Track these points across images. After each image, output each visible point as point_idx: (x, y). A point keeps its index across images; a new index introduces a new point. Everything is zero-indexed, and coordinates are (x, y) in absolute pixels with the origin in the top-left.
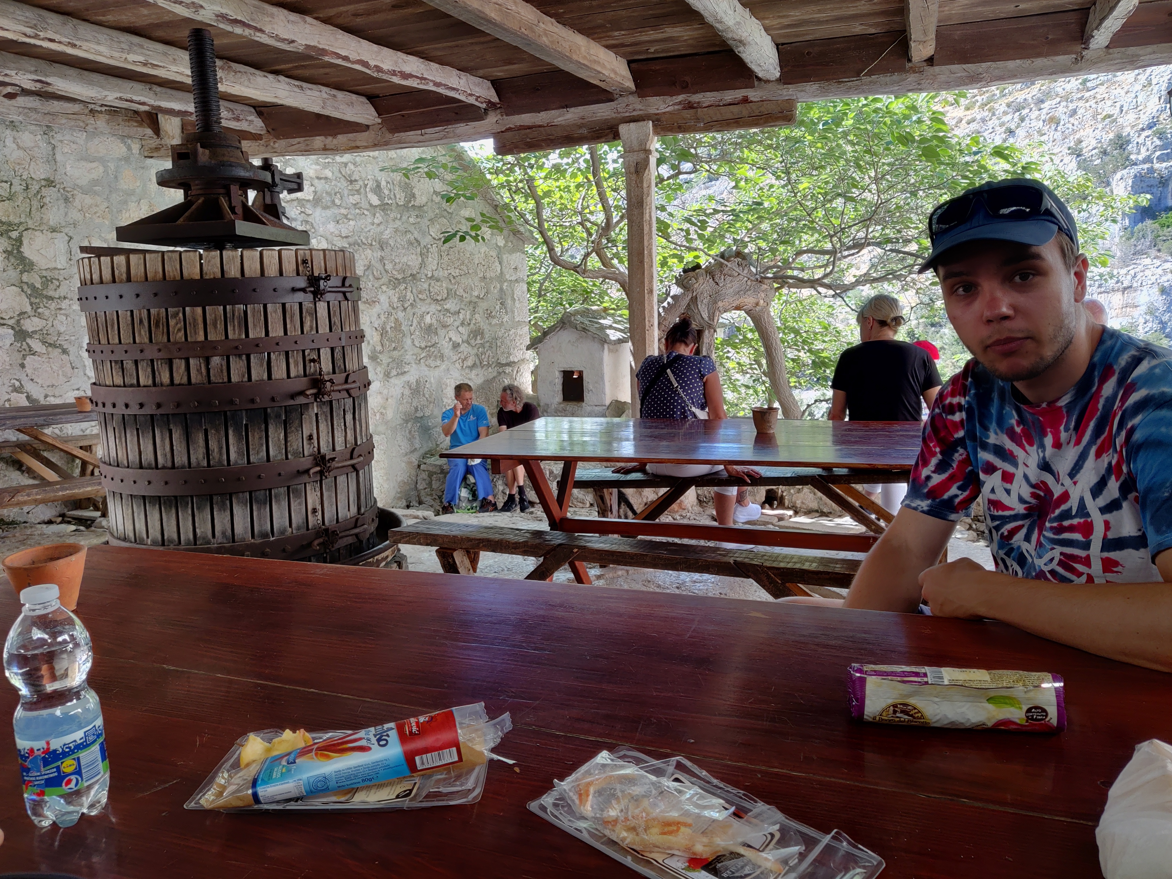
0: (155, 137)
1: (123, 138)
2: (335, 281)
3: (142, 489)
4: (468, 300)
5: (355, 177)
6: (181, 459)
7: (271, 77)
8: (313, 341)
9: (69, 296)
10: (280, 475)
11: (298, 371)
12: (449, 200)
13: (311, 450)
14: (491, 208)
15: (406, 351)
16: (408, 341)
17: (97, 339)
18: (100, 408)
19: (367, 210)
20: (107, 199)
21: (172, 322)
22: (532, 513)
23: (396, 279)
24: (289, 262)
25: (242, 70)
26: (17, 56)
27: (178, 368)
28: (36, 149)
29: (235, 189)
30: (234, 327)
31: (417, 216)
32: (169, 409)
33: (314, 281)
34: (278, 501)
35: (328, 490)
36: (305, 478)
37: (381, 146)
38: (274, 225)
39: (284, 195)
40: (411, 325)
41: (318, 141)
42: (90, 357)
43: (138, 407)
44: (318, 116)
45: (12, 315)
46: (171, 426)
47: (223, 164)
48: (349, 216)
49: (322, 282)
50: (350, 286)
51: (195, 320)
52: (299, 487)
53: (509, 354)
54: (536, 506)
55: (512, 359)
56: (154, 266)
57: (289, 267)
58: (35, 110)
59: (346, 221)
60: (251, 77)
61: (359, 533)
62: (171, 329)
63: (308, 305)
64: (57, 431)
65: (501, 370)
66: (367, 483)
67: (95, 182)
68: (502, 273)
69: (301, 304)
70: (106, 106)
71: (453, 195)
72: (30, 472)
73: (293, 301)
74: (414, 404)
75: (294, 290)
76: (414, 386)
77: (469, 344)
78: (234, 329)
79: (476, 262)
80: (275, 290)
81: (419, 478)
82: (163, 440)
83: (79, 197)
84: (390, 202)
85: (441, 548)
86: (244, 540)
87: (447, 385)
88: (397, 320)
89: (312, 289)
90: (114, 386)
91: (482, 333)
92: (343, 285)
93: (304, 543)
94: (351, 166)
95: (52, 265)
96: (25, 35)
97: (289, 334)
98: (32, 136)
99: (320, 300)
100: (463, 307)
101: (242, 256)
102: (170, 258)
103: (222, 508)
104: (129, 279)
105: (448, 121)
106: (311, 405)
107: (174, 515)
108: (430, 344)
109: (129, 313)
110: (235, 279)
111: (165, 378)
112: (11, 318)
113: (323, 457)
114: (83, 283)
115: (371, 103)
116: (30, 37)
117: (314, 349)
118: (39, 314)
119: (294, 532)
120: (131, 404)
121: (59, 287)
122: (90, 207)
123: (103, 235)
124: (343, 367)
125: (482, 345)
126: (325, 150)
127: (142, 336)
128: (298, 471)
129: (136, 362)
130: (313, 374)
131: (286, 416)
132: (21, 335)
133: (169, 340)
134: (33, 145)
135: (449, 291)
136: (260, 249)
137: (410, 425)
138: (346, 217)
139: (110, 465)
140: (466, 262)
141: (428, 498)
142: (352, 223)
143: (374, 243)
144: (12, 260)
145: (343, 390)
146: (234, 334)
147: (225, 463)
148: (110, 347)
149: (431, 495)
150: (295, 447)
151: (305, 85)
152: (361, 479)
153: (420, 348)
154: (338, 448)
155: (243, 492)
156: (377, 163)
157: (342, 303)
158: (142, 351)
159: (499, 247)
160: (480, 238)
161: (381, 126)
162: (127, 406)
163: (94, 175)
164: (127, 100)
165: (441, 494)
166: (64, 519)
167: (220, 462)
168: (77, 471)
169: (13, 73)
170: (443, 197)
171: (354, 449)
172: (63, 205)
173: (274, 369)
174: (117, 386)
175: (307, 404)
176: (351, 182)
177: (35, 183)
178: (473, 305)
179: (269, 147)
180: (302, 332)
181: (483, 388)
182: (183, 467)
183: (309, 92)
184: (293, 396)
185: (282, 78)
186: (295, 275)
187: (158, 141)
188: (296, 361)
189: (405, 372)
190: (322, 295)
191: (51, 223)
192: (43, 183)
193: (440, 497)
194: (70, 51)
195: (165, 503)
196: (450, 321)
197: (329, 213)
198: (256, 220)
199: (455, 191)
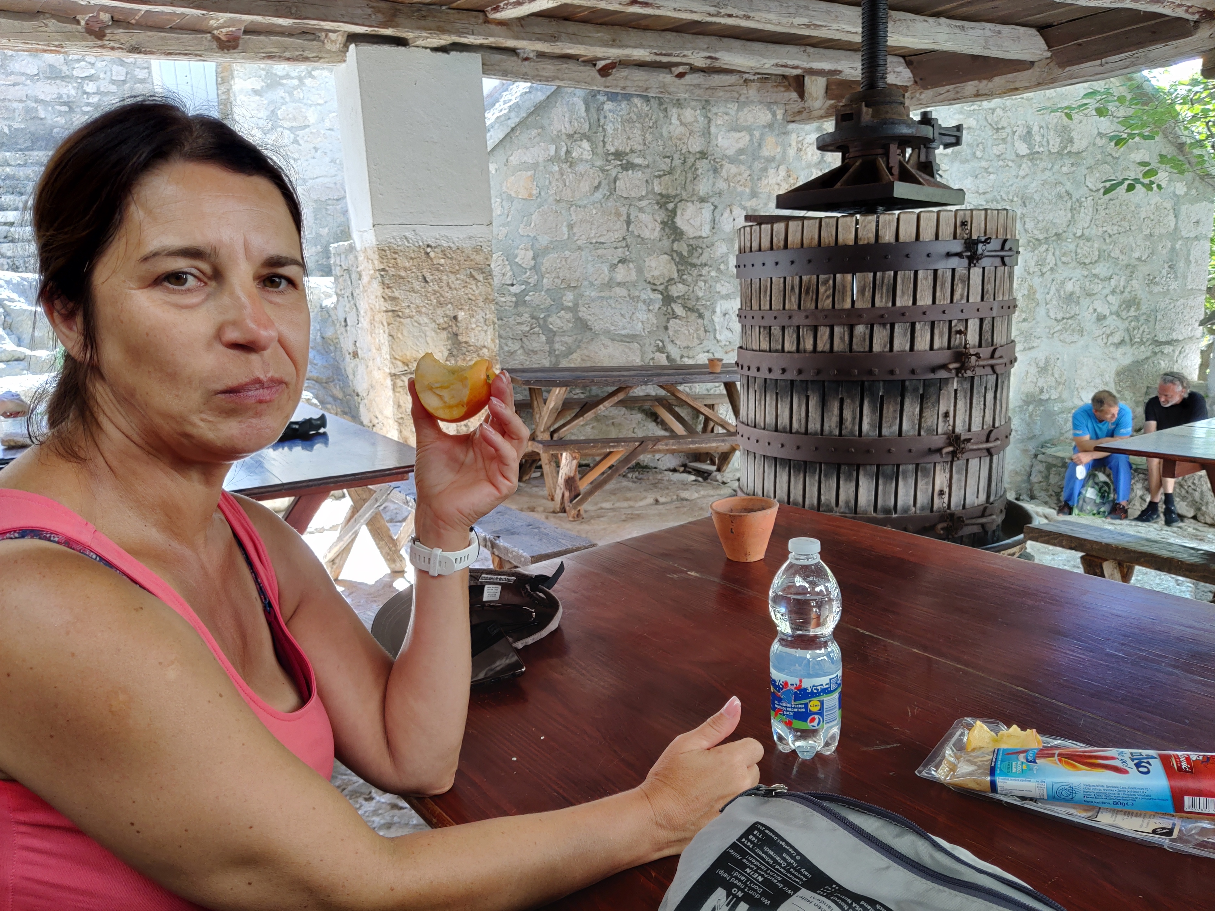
0: (800, 100)
1: (769, 105)
2: (995, 245)
3: (775, 451)
4: (1124, 263)
5: (1003, 123)
6: (814, 426)
7: (931, 20)
8: (962, 311)
9: (709, 263)
10: (910, 451)
11: (942, 343)
12: (1119, 141)
13: (945, 428)
14: (1173, 148)
15: (1038, 323)
16: (1041, 312)
17: (749, 304)
18: (745, 371)
19: (1013, 161)
20: (750, 167)
21: (822, 289)
22: (1180, 528)
23: (1037, 240)
24: (947, 225)
25: (902, 18)
26: (695, 36)
27: (823, 335)
28: (695, 124)
29: (894, 149)
30: (882, 294)
31: (1072, 164)
32: (809, 375)
33: (971, 245)
34: (905, 478)
35: (959, 472)
36: (936, 457)
37: (1046, 84)
38: (930, 184)
39: (940, 151)
40: (1048, 293)
41: (971, 87)
42: (740, 322)
43: (781, 372)
44: (975, 58)
45: (662, 280)
46: (809, 393)
47: (885, 122)
48: (990, 170)
49: (980, 246)
50: (1010, 249)
51: (844, 287)
52: (928, 466)
53: (1172, 329)
54: (1186, 520)
55: (1174, 336)
56: (811, 232)
57: (946, 230)
58: (699, 85)
59: (985, 175)
60: (911, 24)
61: (986, 523)
62: (820, 296)
63: (961, 271)
64: (687, 389)
65: (1157, 349)
66: (1000, 470)
67: (741, 151)
68: (1176, 228)
69: (954, 270)
70: (759, 74)
71: (1125, 136)
72: (663, 425)
73: (945, 266)
74: (1040, 384)
75: (949, 255)
76: (1042, 364)
77: (1118, 315)
78: (882, 297)
79: (1143, 216)
80: (928, 255)
81: (1034, 470)
82: (799, 406)
83: (727, 166)
84: (1042, 149)
85: (1087, 555)
86: (866, 512)
87: (1083, 365)
88: (1031, 287)
89: (969, 254)
90: (760, 351)
91: (1139, 303)
92: (1003, 248)
93: (927, 525)
94: (999, 112)
95: (698, 234)
96: (709, 14)
97: (937, 302)
98: (692, 112)
99: (975, 266)
100: (1117, 271)
101: (898, 219)
102: (827, 225)
103: (848, 478)
104: (786, 246)
105: (1140, 43)
106: (951, 380)
107: (802, 480)
108: (1068, 315)
109: (782, 280)
110: (889, 244)
111: (809, 345)
112: (661, 284)
113: (958, 437)
114: (742, 251)
115: (1042, 35)
116: (713, 15)
117: (962, 320)
118: (684, 280)
119: (918, 512)
120: (775, 368)
121: (701, 254)
122: (735, 176)
123: (743, 203)
124: (990, 340)
125: (1136, 318)
126: (978, 95)
127: (792, 303)
128: (930, 449)
129: (783, 328)
130: (957, 347)
131: (924, 391)
132: (668, 299)
133: (817, 307)
134: (693, 120)
135: (1101, 252)
136: (897, 212)
137: (1031, 408)
138: (986, 170)
139: (748, 425)
140: (1129, 216)
141: (1043, 494)
142: (992, 177)
143: (1015, 199)
144: (667, 230)
145: (988, 365)
146: (881, 301)
147: (857, 433)
148: (761, 313)
149: (1047, 490)
150: (929, 423)
151: (967, 24)
152: (994, 465)
153: (1056, 320)
154: (974, 428)
155: (871, 465)
156: (1031, 105)
157: (998, 269)
158: (790, 317)
159: (1178, 196)
160: (1154, 186)
161: (1049, 61)
162: (770, 370)
163: (741, 145)
164: (782, 66)
165: (1059, 490)
166: (686, 469)
167: (852, 433)
168: (700, 427)
169: (689, 53)
170: (1111, 139)
171: (991, 432)
172: (712, 176)
173: (918, 339)
174: (763, 351)
175: (947, 379)
176: (998, 130)
177: (691, 156)
178: (1131, 269)
179: (914, 100)
180: (952, 301)
181: (1129, 370)
182: (816, 434)
183: (971, 32)
184: (934, 369)
185: (943, 20)
186: (952, 238)
187: (801, 105)
188: (941, 331)
189: (1033, 347)
190: (978, 259)
191: (701, 194)
192: (698, 156)
193: (1058, 495)
194: (744, 23)
195: (794, 467)
196: (1097, 288)
197: (967, 167)
198: (914, 180)
199: (1128, 131)
